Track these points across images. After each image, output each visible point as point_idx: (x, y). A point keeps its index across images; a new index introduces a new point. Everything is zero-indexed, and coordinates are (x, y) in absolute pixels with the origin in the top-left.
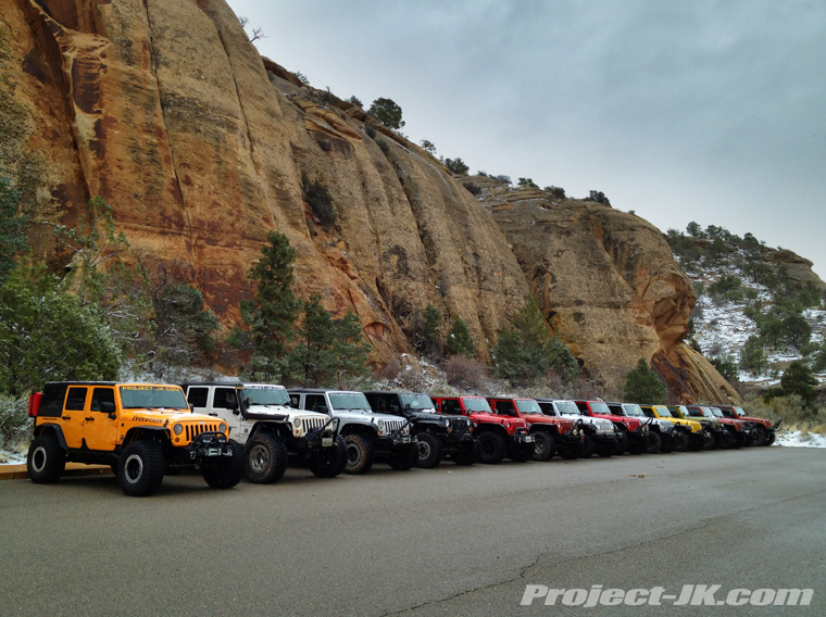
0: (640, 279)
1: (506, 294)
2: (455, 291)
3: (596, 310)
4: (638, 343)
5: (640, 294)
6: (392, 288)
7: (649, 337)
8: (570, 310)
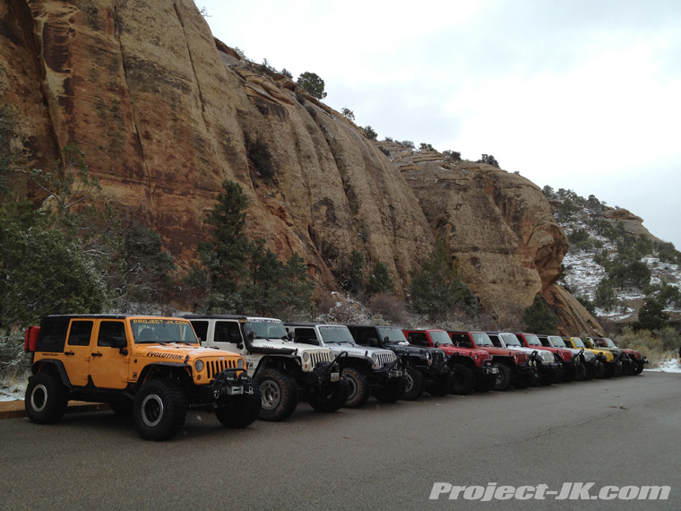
0: (526, 229)
1: (416, 240)
2: (375, 238)
3: (489, 255)
4: (524, 283)
5: (525, 242)
6: (322, 235)
7: (533, 278)
8: (467, 255)
